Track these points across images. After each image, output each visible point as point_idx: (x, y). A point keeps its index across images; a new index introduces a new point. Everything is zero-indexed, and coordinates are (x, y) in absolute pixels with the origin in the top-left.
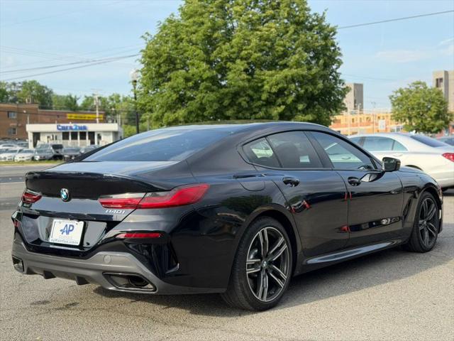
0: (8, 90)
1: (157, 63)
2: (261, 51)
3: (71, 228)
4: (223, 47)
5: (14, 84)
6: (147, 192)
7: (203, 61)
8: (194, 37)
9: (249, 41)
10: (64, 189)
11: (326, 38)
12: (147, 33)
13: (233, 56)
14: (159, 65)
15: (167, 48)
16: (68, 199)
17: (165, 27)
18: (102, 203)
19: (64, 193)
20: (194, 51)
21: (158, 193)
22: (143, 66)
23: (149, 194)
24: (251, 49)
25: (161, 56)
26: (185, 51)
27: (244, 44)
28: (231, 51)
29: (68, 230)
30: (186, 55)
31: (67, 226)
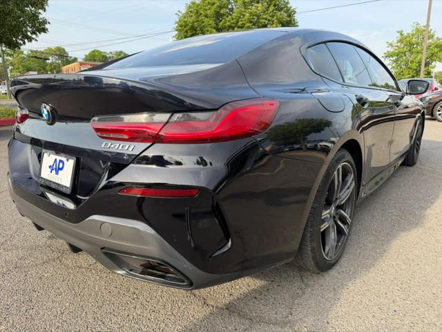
0: (108, 56)
1: (185, 30)
2: (251, 22)
3: (61, 165)
4: (227, 19)
5: (111, 53)
6: (173, 112)
7: (214, 28)
8: (208, 12)
9: (244, 16)
10: (44, 105)
11: (289, 16)
12: (179, 11)
13: (233, 25)
14: (186, 32)
15: (190, 20)
16: (52, 121)
17: (190, 7)
18: (97, 130)
19: (45, 110)
20: (208, 22)
21: (193, 115)
22: (177, 32)
23: (177, 116)
24: (245, 21)
25: (187, 25)
26: (203, 22)
27: (240, 17)
28: (232, 21)
29: (57, 169)
30: (203, 24)
31: (56, 160)
